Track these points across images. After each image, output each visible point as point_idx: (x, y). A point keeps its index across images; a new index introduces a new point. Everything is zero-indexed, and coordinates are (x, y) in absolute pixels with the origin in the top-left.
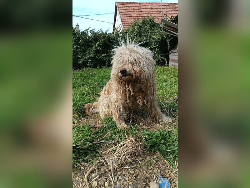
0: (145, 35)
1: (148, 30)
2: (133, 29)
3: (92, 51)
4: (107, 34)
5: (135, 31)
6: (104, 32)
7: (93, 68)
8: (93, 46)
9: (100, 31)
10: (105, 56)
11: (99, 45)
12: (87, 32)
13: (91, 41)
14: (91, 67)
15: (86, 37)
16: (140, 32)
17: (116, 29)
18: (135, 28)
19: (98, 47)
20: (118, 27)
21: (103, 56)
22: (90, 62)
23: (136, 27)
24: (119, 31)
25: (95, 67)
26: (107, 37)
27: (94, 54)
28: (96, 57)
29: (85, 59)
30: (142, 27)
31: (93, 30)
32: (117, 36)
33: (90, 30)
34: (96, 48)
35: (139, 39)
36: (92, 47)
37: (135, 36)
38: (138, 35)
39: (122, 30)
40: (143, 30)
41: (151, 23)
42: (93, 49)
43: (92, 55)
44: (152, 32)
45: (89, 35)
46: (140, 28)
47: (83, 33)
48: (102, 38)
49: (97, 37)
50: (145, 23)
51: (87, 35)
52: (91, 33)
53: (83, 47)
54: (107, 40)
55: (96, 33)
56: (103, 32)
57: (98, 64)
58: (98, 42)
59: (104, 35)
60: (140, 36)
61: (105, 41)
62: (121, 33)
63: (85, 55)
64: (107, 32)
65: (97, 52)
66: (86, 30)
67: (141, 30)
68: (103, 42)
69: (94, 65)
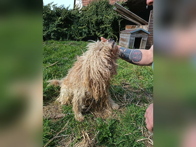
0: (101, 15)
1: (104, 10)
2: (91, 8)
3: (54, 25)
4: (69, 10)
5: (93, 10)
6: (66, 8)
7: (56, 40)
8: (56, 20)
9: (62, 6)
10: (66, 30)
11: (61, 20)
12: (50, 7)
13: (54, 16)
14: (53, 39)
15: (48, 12)
16: (97, 12)
17: (76, 6)
18: (92, 7)
19: (60, 22)
20: (78, 4)
21: (64, 30)
22: (53, 34)
23: (94, 7)
24: (79, 8)
25: (58, 39)
26: (68, 13)
27: (56, 27)
28: (59, 30)
29: (49, 32)
30: (99, 7)
31: (55, 5)
32: (77, 13)
33: (52, 4)
34: (58, 22)
35: (95, 17)
36: (54, 21)
37: (92, 14)
38: (95, 13)
39: (81, 7)
40: (100, 10)
41: (106, 4)
42: (56, 23)
43: (55, 29)
44: (107, 12)
45: (52, 9)
46: (97, 7)
47: (46, 7)
48: (64, 13)
49: (59, 12)
50: (101, 4)
51: (50, 9)
52: (54, 8)
53: (46, 20)
54: (69, 16)
55: (58, 8)
56: (64, 8)
57: (60, 37)
58: (61, 17)
59: (66, 11)
60: (97, 15)
61: (66, 16)
62: (81, 10)
63: (48, 28)
64: (68, 8)
65: (59, 26)
66: (49, 5)
67: (97, 9)
68: (64, 18)
69: (57, 37)
